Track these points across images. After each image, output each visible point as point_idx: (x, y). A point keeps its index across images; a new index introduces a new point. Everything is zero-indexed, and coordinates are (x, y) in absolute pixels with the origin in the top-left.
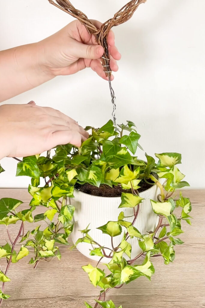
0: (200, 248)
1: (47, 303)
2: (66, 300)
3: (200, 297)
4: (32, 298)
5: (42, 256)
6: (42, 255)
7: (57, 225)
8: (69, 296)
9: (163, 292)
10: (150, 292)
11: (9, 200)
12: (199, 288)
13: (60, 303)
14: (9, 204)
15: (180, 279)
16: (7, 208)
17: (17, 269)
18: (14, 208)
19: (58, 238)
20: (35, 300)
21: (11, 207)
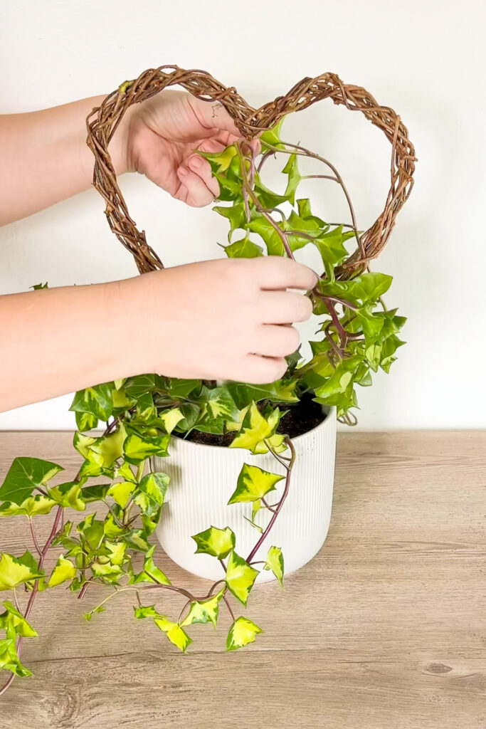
0: (417, 551)
1: (106, 667)
2: (144, 660)
3: (420, 653)
4: (74, 656)
5: (98, 575)
6: (97, 572)
7: (127, 510)
8: (149, 653)
9: (344, 643)
10: (316, 643)
11: (33, 463)
12: (417, 633)
13: (132, 667)
14: (33, 471)
15: (380, 615)
16: (29, 479)
17: (43, 597)
18: (44, 480)
19: (131, 539)
20: (80, 660)
21: (39, 477)
